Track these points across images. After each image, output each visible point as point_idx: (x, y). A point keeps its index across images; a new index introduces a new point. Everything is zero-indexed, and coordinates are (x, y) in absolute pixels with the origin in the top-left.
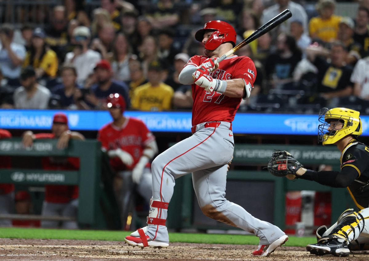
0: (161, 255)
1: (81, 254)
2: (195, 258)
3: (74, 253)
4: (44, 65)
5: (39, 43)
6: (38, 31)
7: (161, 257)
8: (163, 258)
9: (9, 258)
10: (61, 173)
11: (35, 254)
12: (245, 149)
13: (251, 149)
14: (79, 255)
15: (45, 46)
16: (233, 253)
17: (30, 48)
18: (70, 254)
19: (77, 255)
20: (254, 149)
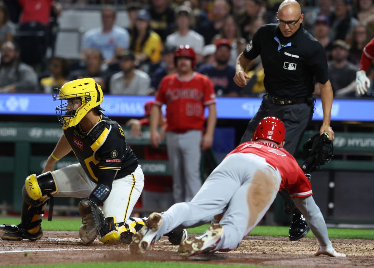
0: (260, 250)
1: (175, 248)
2: (295, 253)
3: (167, 247)
4: (147, 50)
5: (142, 26)
6: (142, 13)
7: (259, 252)
8: (262, 253)
9: (98, 253)
10: (162, 163)
11: (126, 248)
12: (358, 138)
13: (364, 138)
14: (172, 249)
15: (149, 29)
16: (336, 247)
17: (133, 32)
18: (163, 248)
19: (170, 249)
20: (368, 138)
